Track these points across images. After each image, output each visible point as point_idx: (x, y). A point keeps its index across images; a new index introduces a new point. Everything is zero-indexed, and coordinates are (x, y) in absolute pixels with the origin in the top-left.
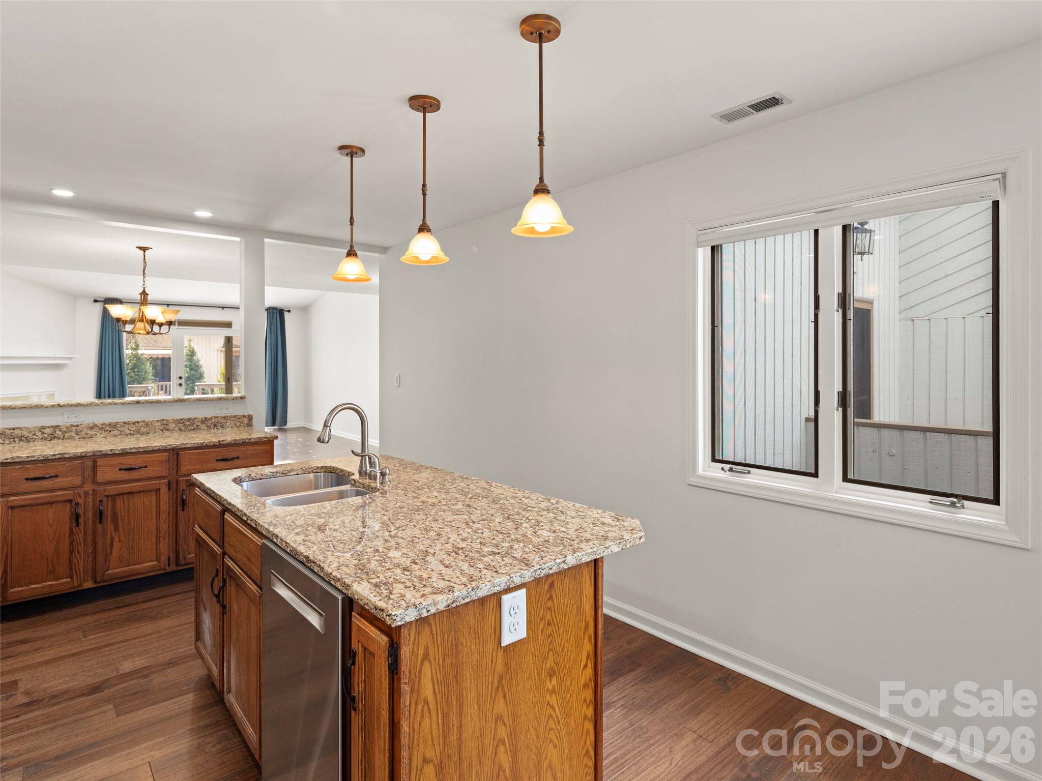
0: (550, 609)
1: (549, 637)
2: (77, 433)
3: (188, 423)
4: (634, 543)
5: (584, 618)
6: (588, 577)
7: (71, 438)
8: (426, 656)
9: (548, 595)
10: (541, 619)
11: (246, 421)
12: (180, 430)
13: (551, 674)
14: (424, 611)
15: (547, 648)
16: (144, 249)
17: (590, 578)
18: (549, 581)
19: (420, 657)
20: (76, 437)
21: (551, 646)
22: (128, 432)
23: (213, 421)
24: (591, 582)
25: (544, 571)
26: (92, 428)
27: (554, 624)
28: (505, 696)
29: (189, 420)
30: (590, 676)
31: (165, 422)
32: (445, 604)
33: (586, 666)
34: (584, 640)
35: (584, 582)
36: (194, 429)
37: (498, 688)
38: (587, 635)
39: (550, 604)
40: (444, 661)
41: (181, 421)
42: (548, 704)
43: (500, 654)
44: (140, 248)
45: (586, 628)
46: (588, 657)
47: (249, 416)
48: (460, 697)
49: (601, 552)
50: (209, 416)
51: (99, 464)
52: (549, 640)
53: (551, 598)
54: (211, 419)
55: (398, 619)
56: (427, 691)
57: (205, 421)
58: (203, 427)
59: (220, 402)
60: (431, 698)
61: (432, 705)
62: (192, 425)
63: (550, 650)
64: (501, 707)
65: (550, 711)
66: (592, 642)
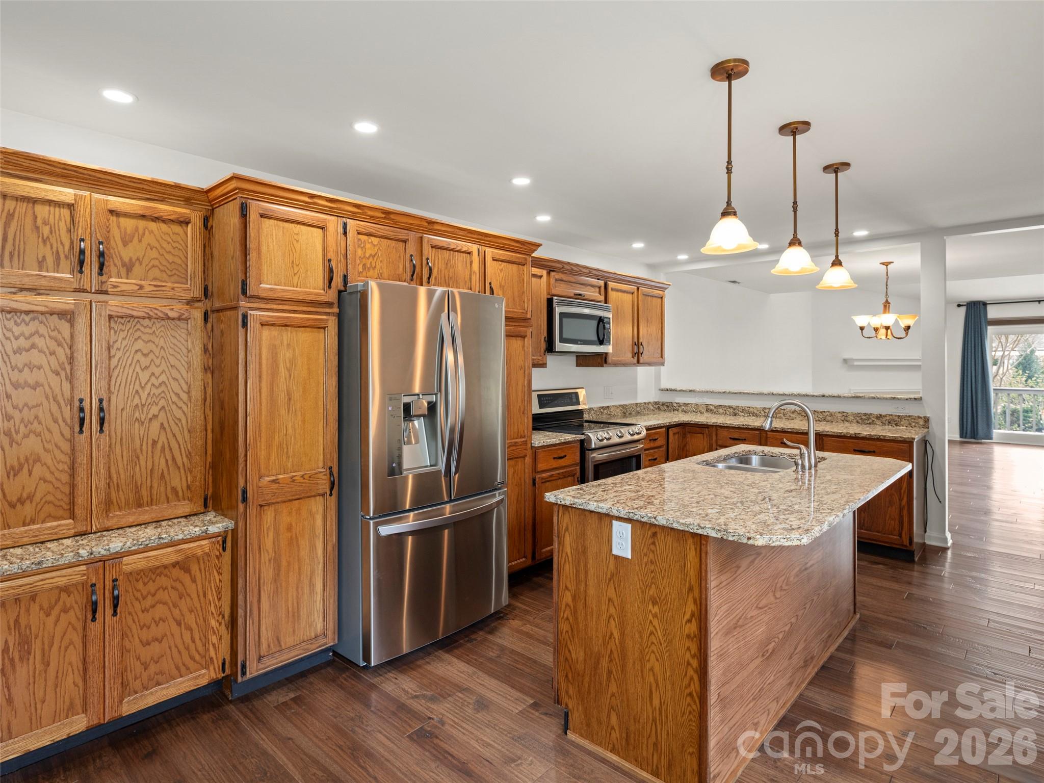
0: (653, 552)
1: (652, 572)
2: (784, 415)
3: (864, 417)
4: (739, 539)
5: (688, 579)
6: (693, 547)
7: (780, 418)
8: (567, 529)
9: (651, 541)
10: (645, 555)
11: (921, 422)
12: (858, 422)
13: (654, 603)
14: (559, 501)
15: (649, 580)
16: (886, 264)
17: (696, 549)
18: (653, 530)
19: (564, 528)
20: (784, 418)
21: (654, 580)
22: (817, 419)
23: (888, 418)
24: (696, 552)
25: (637, 517)
26: (793, 412)
27: (657, 565)
28: (615, 588)
29: (865, 414)
30: (694, 632)
31: (845, 414)
32: (569, 502)
33: (689, 621)
34: (688, 597)
35: (688, 548)
36: (870, 424)
37: (610, 580)
38: (691, 596)
39: (652, 547)
40: (577, 538)
41: (858, 415)
42: (651, 622)
43: (612, 559)
44: (883, 264)
45: (691, 589)
46: (693, 615)
47: (924, 417)
48: (585, 566)
49: (695, 528)
50: (883, 414)
51: (768, 436)
52: (652, 576)
53: (654, 543)
54: (885, 416)
55: (547, 498)
56: (568, 549)
57: (880, 417)
58: (878, 422)
59: (893, 401)
60: (569, 554)
61: (570, 559)
62: (869, 419)
63: (652, 583)
64: (611, 592)
65: (651, 628)
66: (697, 605)
